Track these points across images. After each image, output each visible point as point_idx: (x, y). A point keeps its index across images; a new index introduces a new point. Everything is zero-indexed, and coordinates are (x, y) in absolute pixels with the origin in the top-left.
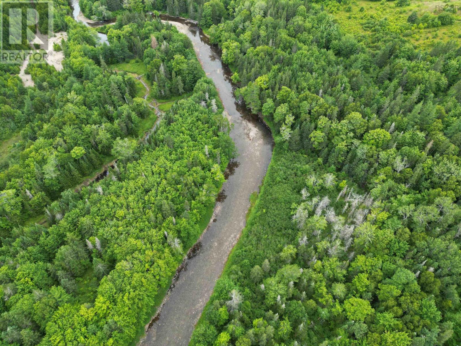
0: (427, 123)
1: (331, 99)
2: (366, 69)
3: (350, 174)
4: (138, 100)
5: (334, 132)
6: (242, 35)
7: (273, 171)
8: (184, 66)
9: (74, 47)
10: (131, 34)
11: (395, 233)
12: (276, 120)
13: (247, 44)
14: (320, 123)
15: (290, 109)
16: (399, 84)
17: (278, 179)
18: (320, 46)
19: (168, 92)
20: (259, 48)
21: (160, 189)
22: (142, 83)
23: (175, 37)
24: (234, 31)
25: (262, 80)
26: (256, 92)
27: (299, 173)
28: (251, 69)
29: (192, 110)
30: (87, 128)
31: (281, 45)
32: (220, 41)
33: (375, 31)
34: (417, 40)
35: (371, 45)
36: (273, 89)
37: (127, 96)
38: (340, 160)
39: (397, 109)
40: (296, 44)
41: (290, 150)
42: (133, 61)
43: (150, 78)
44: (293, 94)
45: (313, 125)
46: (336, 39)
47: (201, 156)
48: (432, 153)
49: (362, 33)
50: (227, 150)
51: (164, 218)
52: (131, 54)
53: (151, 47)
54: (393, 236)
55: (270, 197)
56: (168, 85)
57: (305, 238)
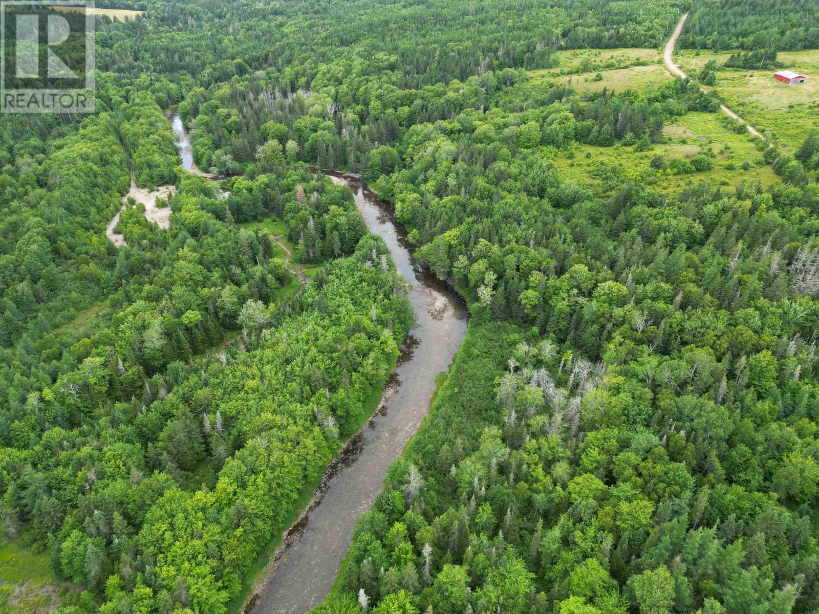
1: (545, 252)
2: (595, 221)
3: (578, 345)
4: (276, 260)
5: (551, 290)
6: (423, 185)
7: (469, 346)
8: (343, 220)
9: (187, 200)
10: (268, 186)
12: (472, 283)
13: (429, 196)
14: (532, 279)
15: (490, 266)
16: (639, 233)
17: (476, 352)
18: (530, 194)
19: (318, 254)
20: (446, 199)
22: (281, 245)
23: (329, 188)
24: (413, 182)
25: (451, 235)
26: (443, 249)
27: (505, 344)
28: (436, 223)
29: (351, 271)
30: (204, 292)
31: (478, 194)
32: (393, 195)
33: (606, 178)
34: (665, 189)
35: (602, 194)
36: (466, 245)
37: (260, 257)
38: (561, 327)
40: (498, 193)
41: (493, 318)
42: (268, 220)
43: (292, 239)
44: (495, 248)
45: (523, 283)
46: (552, 186)
47: (366, 322)
48: (682, 306)
49: (589, 181)
50: (402, 315)
51: (314, 393)
52: (267, 211)
53: (296, 200)
56: (319, 244)
57: (514, 416)
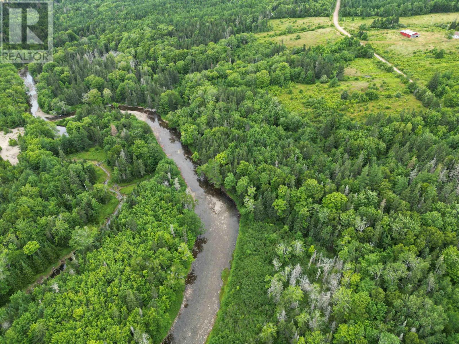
0: (377, 183)
1: (287, 169)
2: (313, 140)
3: (317, 239)
4: (98, 186)
5: (294, 199)
6: (198, 119)
7: (242, 244)
8: (145, 150)
9: (31, 141)
10: (91, 124)
11: (370, 296)
12: (239, 193)
13: (204, 127)
14: (280, 191)
15: (251, 181)
16: (345, 151)
17: (248, 251)
18: (269, 123)
19: (129, 176)
20: (215, 129)
21: (124, 278)
22: (102, 169)
23: (134, 124)
24: (191, 116)
25: (221, 157)
26: (217, 168)
27: (268, 243)
28: (210, 147)
29: (154, 191)
30: (43, 220)
31: (236, 125)
32: (178, 125)
33: (315, 108)
34: (352, 113)
35: (314, 120)
36: (232, 164)
37: (87, 183)
38: (304, 226)
39: (348, 173)
40: (248, 124)
41: (256, 220)
42: (93, 149)
43: (110, 164)
44: (251, 167)
45: (274, 194)
46: (283, 117)
47: (167, 236)
48: (387, 210)
49: (304, 110)
50: (193, 226)
51: (130, 311)
52: (91, 143)
53: (111, 135)
54: (369, 299)
55: (242, 272)
56: (129, 168)
57: (284, 313)
